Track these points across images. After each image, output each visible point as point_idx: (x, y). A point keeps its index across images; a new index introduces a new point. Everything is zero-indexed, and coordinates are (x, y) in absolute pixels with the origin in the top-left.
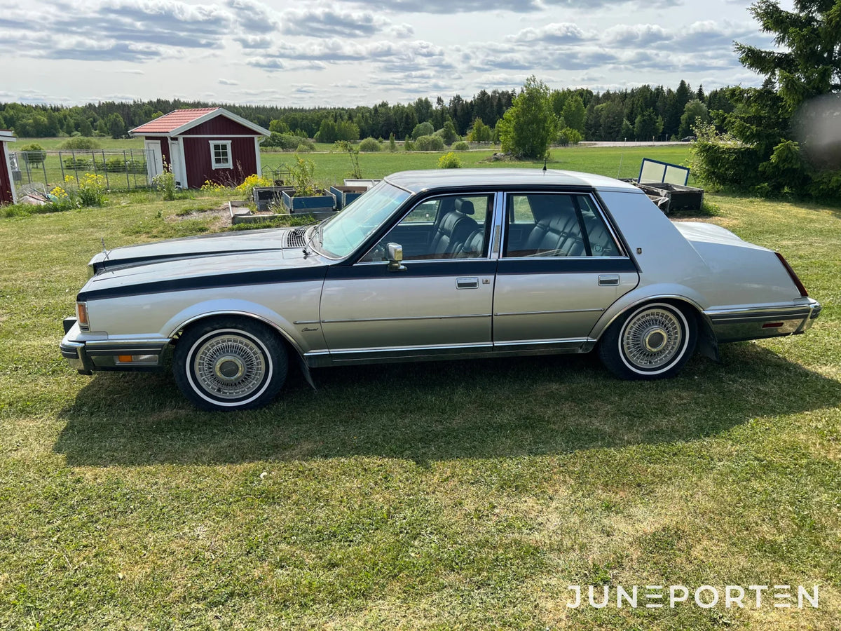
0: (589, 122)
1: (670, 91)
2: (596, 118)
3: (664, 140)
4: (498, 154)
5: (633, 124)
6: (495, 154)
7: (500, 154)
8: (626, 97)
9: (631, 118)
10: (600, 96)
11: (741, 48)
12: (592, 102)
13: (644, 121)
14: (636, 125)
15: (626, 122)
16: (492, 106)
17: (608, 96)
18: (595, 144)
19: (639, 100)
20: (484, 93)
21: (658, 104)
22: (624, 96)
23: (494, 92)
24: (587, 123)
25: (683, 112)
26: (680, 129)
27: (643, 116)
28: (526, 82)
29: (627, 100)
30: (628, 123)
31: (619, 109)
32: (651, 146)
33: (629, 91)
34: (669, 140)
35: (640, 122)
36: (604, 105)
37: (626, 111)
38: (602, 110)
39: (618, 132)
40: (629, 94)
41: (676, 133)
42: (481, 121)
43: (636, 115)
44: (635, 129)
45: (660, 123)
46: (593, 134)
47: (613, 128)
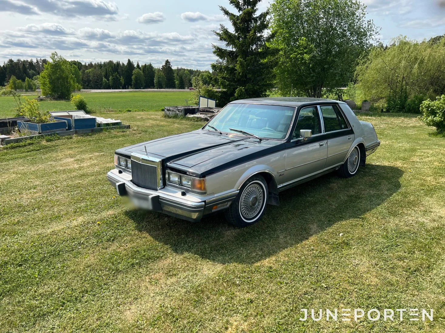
0: (84, 79)
1: (123, 64)
2: (87, 77)
3: (126, 89)
4: (41, 97)
5: (108, 80)
6: (39, 97)
7: (42, 97)
8: (101, 67)
9: (107, 77)
10: (87, 65)
11: (215, 47)
12: (83, 69)
13: (114, 79)
14: (110, 81)
15: (104, 79)
16: (19, 69)
17: (91, 65)
18: (91, 91)
19: (109, 68)
20: (11, 61)
21: (119, 70)
22: (100, 66)
23: (19, 60)
24: (83, 79)
25: (132, 75)
26: (132, 83)
27: (113, 76)
28: (51, 55)
29: (103, 68)
30: (106, 80)
31: (99, 72)
32: (120, 92)
33: (102, 63)
34: (128, 88)
35: (112, 79)
36: (90, 70)
37: (103, 74)
38: (89, 73)
39: (101, 84)
40: (103, 65)
41: (131, 85)
42: (15, 77)
43: (109, 76)
44: (110, 83)
45: (122, 80)
46: (87, 86)
47: (98, 82)
